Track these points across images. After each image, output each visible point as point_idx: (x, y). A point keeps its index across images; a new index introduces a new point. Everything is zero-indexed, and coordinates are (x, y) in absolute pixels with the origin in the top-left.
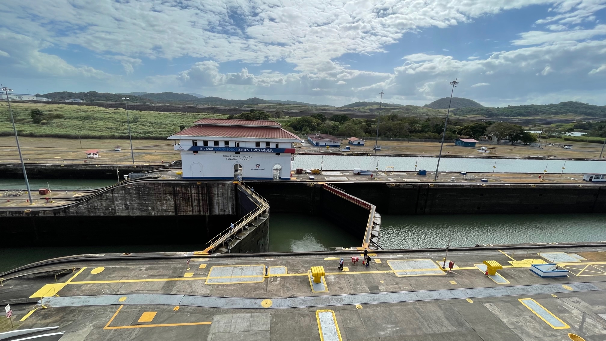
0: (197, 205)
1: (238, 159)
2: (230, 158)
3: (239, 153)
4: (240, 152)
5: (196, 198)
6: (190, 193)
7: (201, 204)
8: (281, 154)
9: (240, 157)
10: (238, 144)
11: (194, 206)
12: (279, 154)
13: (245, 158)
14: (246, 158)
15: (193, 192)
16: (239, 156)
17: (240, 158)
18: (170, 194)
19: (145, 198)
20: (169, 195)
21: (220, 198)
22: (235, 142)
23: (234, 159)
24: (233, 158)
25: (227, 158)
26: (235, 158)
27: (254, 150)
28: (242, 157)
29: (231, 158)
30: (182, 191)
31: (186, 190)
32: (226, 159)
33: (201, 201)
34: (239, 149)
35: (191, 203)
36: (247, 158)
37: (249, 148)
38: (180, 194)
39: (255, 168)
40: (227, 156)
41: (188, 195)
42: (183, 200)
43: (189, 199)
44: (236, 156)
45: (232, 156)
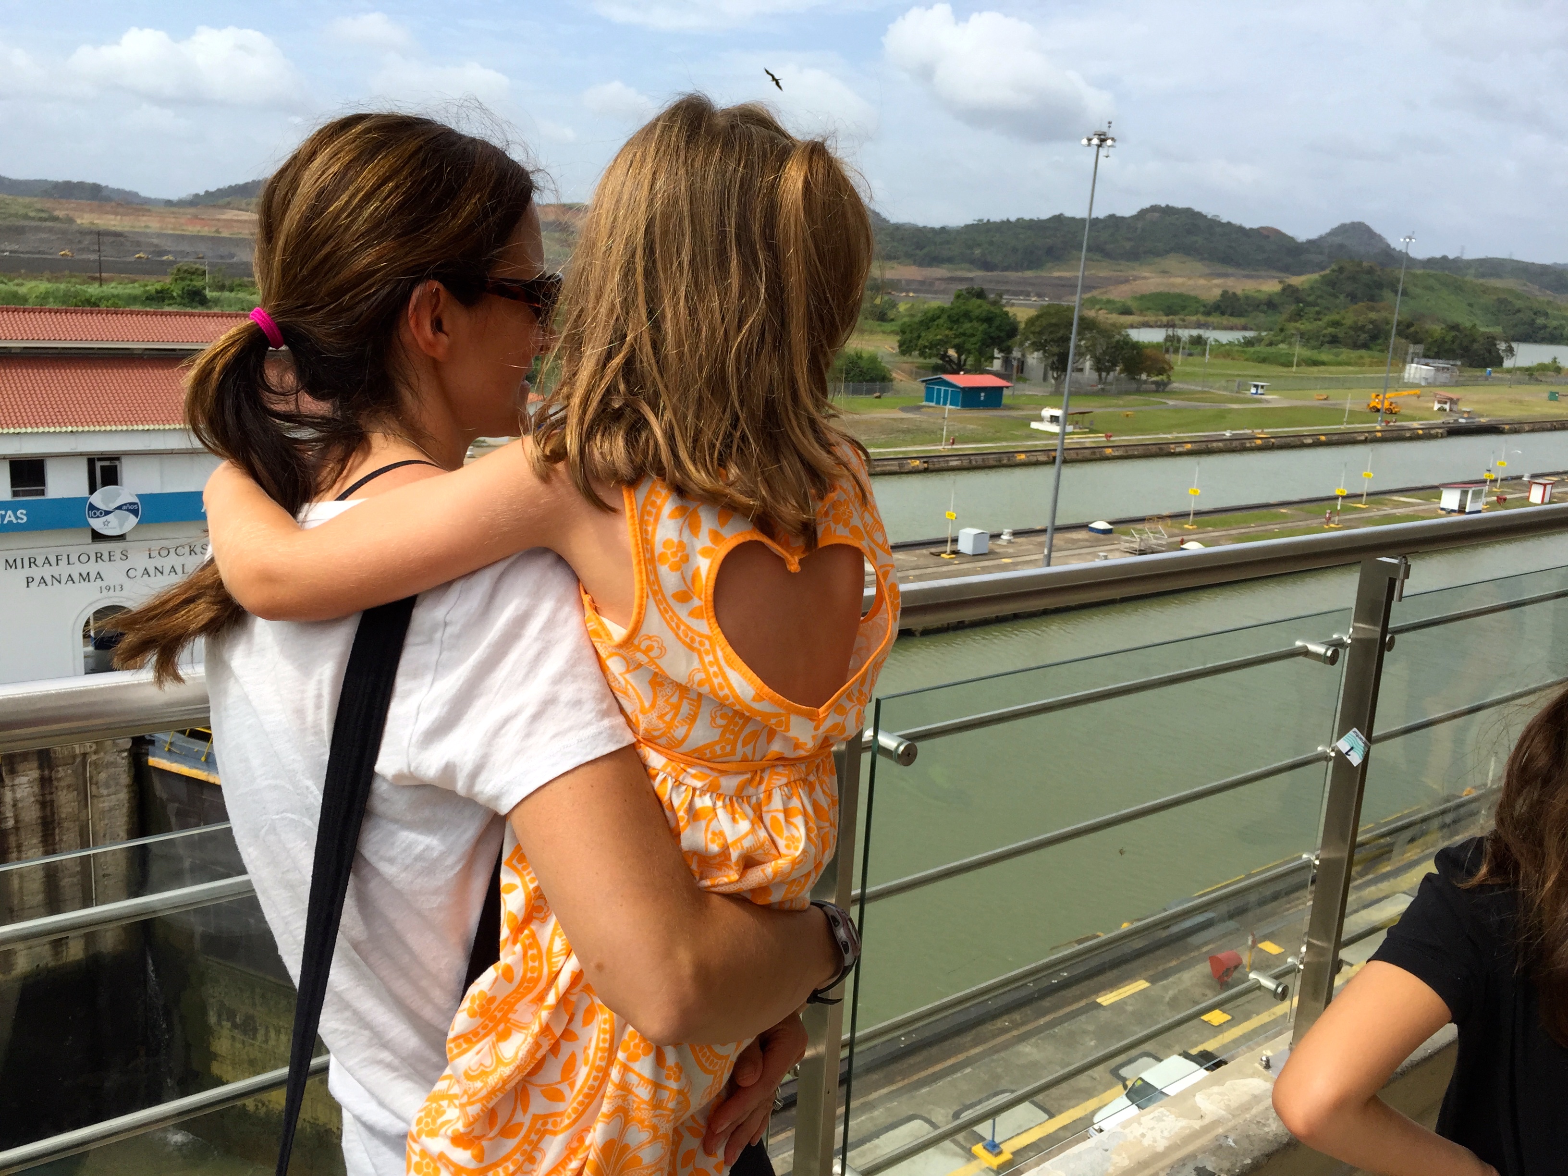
1: (113, 572)
2: (55, 570)
9: (125, 556)
22: (91, 463)
23: (85, 578)
24: (76, 569)
25: (36, 572)
26: (92, 567)
28: (139, 561)
29: (63, 570)
32: (29, 581)
36: (173, 560)
40: (32, 562)
44: (99, 555)
45: (73, 560)
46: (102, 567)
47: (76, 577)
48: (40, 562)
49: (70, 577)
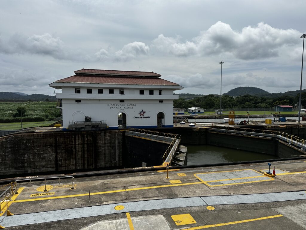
0: (81, 158)
1: (123, 107)
2: (114, 106)
3: (123, 101)
4: (125, 101)
5: (80, 149)
6: (74, 144)
7: (86, 156)
8: (164, 101)
9: (124, 105)
10: (123, 92)
11: (77, 159)
12: (162, 102)
13: (129, 106)
15: (77, 143)
18: (51, 146)
19: (21, 152)
20: (50, 148)
21: (106, 148)
22: (120, 90)
24: (117, 106)
28: (126, 106)
30: (65, 142)
31: (70, 141)
32: (111, 107)
33: (86, 153)
35: (74, 156)
36: (131, 106)
38: (62, 146)
39: (139, 116)
41: (72, 147)
42: (65, 153)
43: (72, 151)
44: (121, 104)
45: (117, 105)
46: (121, 106)
47: (117, 108)
48: (112, 105)
49: (116, 108)
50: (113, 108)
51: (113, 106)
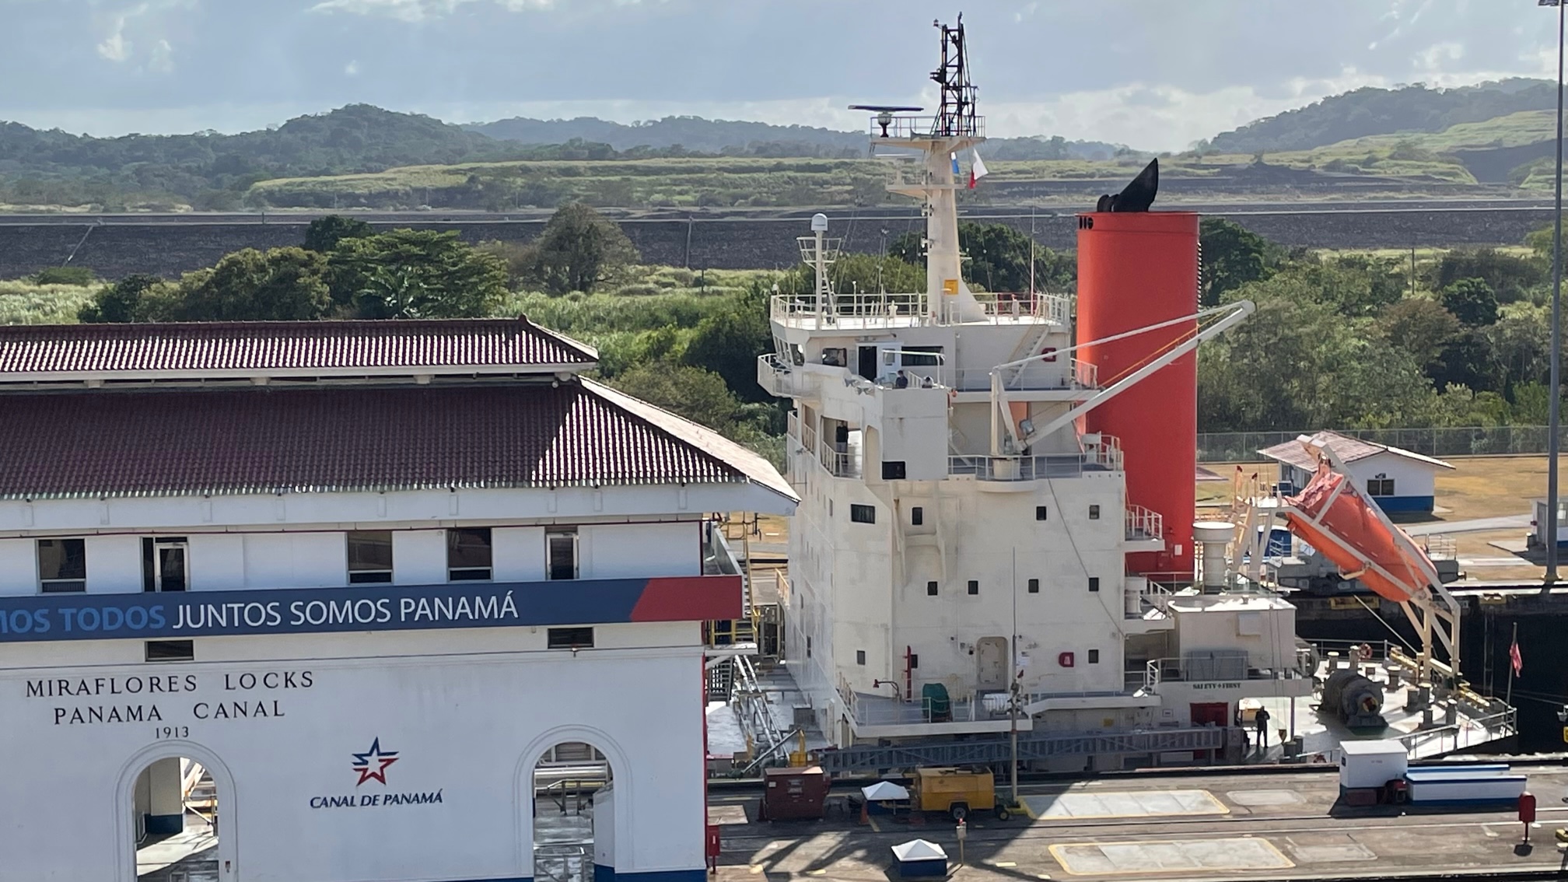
1: (175, 708)
2: (95, 701)
3: (184, 651)
4: (200, 644)
8: (602, 633)
9: (191, 683)
10: (174, 561)
12: (584, 639)
13: (241, 696)
14: (250, 698)
16: (181, 683)
17: (195, 697)
22: (148, 546)
23: (136, 714)
25: (68, 702)
26: (145, 699)
27: (331, 610)
28: (211, 692)
29: (104, 700)
32: (59, 714)
34: (184, 613)
36: (259, 693)
37: (284, 597)
39: (347, 783)
40: (63, 686)
44: (155, 681)
45: (120, 685)
46: (162, 700)
47: (123, 713)
48: (73, 687)
49: (115, 712)
50: (85, 715)
51: (83, 702)
